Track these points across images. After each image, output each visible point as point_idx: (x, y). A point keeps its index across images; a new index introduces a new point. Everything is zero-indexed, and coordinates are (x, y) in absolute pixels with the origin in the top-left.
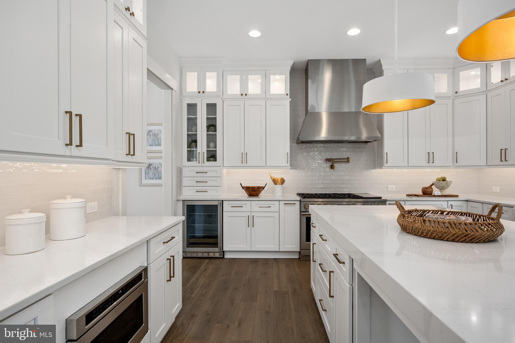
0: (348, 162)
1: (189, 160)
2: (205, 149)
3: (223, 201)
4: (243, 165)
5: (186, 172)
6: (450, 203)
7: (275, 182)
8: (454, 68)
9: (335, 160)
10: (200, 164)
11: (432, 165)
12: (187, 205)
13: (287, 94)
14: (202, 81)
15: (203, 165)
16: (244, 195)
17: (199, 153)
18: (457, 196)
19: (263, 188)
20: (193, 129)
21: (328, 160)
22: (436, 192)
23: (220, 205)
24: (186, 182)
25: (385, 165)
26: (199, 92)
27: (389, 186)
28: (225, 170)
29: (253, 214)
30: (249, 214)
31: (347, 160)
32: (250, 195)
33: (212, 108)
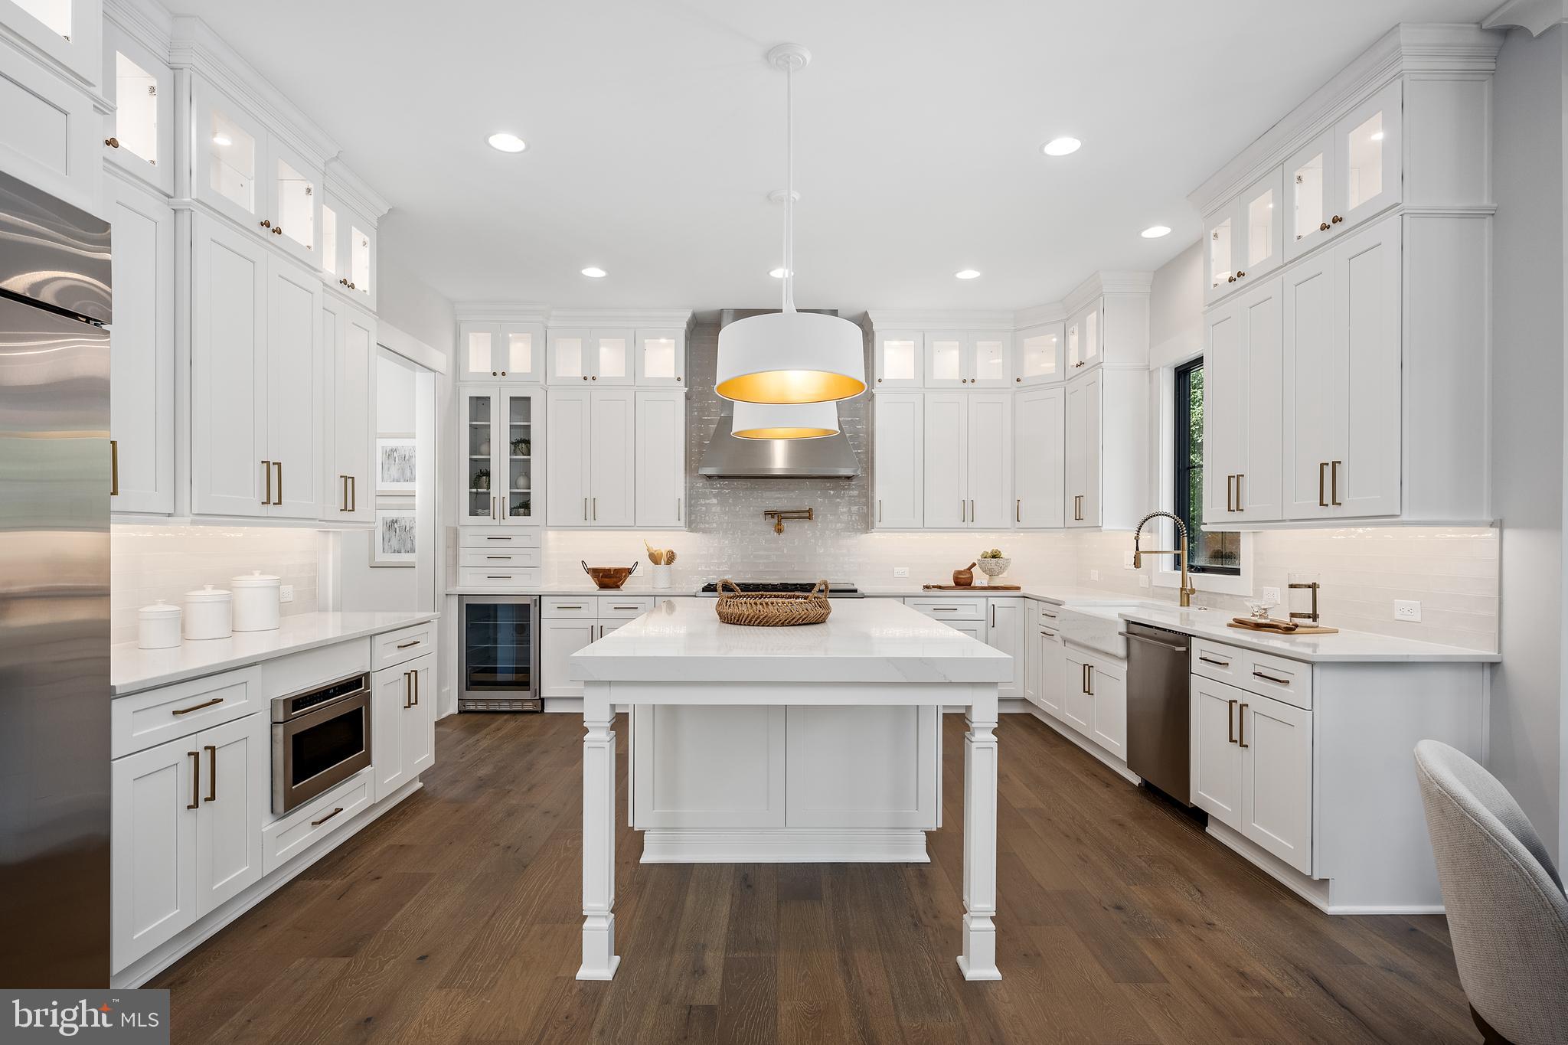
0: (810, 517)
1: (473, 513)
2: (506, 492)
3: (540, 596)
4: (588, 523)
5: (466, 539)
6: (992, 601)
7: (655, 559)
8: (1015, 331)
9: (783, 515)
10: (496, 522)
11: (971, 525)
12: (467, 605)
13: (679, 379)
14: (500, 350)
15: (503, 522)
16: (591, 585)
17: (494, 498)
18: (1018, 588)
19: (629, 571)
20: (484, 448)
21: (770, 514)
22: (980, 579)
23: (536, 606)
24: (466, 557)
25: (877, 524)
26: (495, 374)
27: (896, 569)
28: (551, 535)
29: (601, 623)
30: (593, 622)
31: (808, 515)
32: (603, 586)
33: (521, 405)
